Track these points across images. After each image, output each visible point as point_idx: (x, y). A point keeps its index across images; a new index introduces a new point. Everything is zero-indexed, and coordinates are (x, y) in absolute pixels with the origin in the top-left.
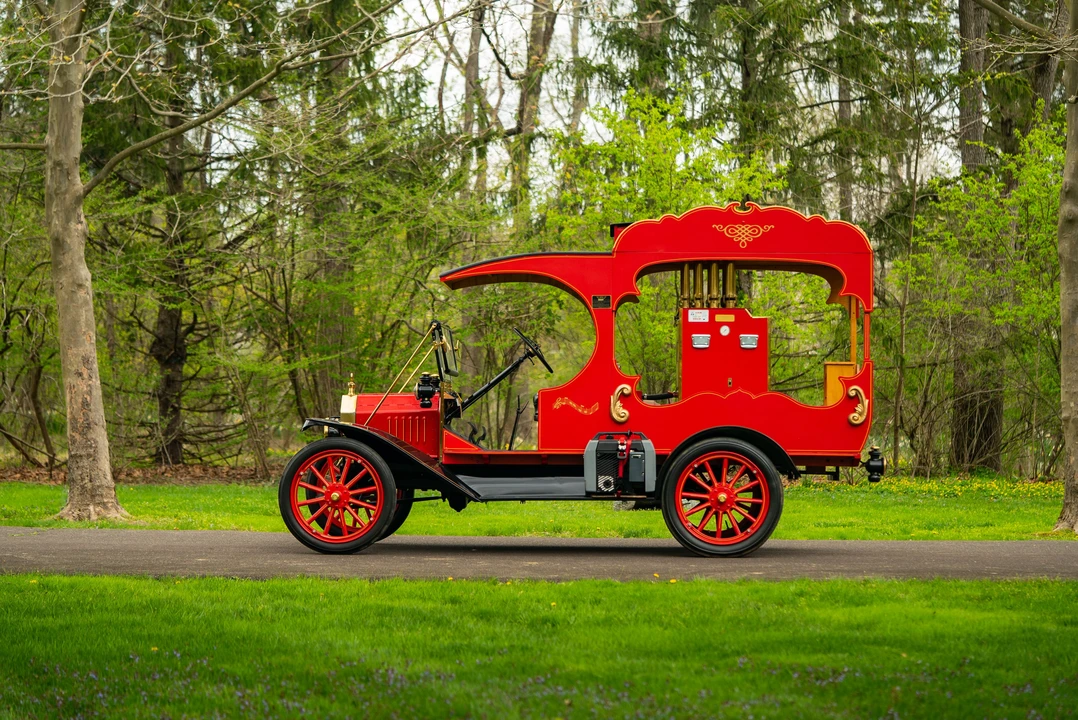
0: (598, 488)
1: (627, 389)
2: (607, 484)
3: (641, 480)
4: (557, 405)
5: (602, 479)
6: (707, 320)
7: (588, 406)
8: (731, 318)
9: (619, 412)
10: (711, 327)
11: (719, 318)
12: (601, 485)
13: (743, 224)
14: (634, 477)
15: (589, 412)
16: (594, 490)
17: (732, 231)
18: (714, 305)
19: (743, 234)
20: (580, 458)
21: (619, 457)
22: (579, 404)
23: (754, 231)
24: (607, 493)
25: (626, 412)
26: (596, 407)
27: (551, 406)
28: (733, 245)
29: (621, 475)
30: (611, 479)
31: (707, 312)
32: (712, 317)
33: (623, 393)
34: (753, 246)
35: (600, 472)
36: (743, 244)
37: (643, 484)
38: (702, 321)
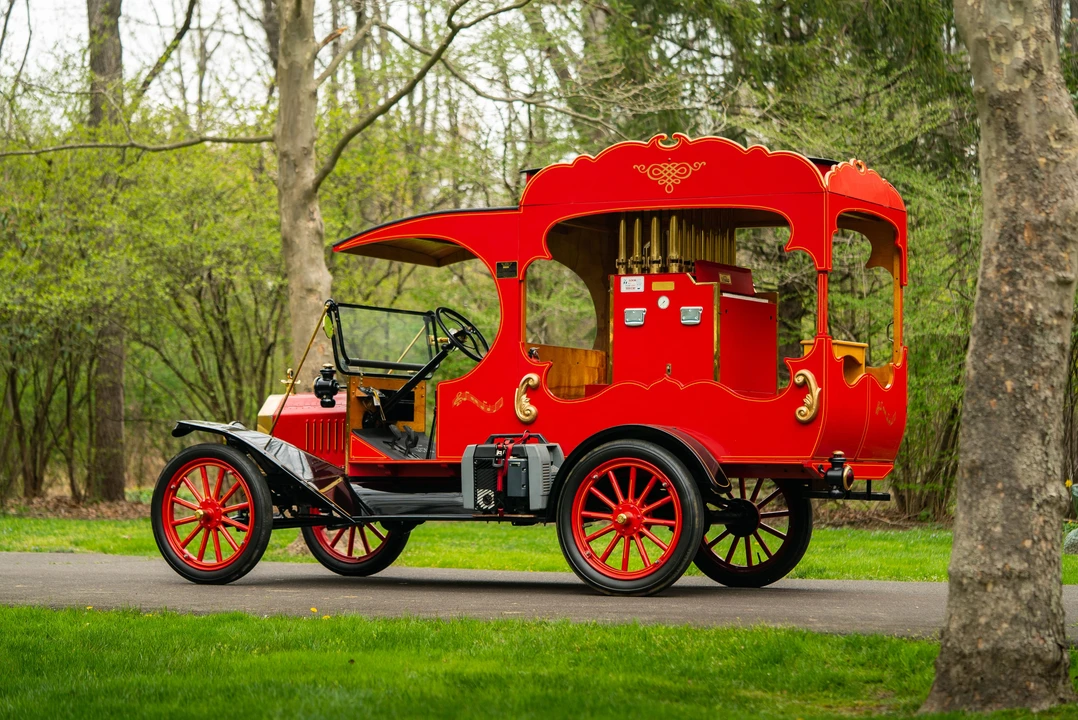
0: (476, 505)
1: (534, 378)
2: (487, 499)
3: (522, 494)
4: (458, 401)
5: (481, 494)
6: (642, 290)
7: (491, 402)
8: (670, 286)
9: (525, 408)
10: (647, 299)
11: (656, 286)
12: (480, 501)
13: (669, 162)
14: (515, 491)
15: (492, 409)
16: (471, 506)
17: (656, 172)
18: (655, 269)
19: (669, 175)
20: (457, 467)
21: (495, 465)
22: (481, 399)
23: (682, 171)
24: (486, 511)
25: (533, 410)
26: (500, 403)
27: (451, 404)
28: (657, 190)
29: (499, 488)
30: (492, 494)
31: (641, 279)
32: (648, 285)
33: (528, 386)
34: (682, 189)
35: (478, 485)
36: (669, 188)
37: (526, 499)
38: (636, 290)
